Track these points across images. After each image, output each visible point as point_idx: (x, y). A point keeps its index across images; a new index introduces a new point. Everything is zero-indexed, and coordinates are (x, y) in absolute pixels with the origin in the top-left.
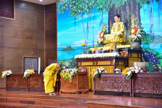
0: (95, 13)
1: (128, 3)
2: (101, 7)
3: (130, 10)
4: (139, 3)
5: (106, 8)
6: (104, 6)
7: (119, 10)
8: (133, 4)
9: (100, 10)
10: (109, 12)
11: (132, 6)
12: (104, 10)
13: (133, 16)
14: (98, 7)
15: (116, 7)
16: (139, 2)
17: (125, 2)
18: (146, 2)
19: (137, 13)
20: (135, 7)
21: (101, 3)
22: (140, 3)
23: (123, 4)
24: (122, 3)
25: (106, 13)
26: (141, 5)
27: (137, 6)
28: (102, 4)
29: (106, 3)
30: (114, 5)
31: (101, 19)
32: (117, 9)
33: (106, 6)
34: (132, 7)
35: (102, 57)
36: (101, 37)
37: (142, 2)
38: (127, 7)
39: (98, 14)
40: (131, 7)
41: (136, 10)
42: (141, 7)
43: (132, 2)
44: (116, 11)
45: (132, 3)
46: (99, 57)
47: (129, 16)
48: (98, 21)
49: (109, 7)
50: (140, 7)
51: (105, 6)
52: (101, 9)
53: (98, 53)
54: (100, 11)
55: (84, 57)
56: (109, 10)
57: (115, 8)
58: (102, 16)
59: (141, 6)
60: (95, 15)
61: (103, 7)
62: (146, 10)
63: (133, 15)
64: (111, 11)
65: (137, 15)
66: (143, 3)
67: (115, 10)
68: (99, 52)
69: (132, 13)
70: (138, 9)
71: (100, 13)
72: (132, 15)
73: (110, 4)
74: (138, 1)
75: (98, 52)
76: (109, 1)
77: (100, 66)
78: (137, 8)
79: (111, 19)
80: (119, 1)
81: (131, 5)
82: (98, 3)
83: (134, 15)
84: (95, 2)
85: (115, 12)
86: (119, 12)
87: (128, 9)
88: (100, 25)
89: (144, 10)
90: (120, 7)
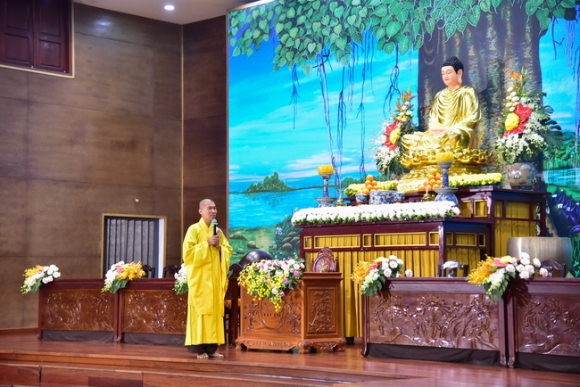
0: (370, 55)
1: (494, 15)
2: (392, 30)
3: (501, 43)
4: (534, 17)
5: (409, 34)
6: (403, 26)
7: (458, 42)
8: (511, 21)
9: (389, 41)
10: (420, 50)
11: (509, 27)
12: (404, 42)
13: (510, 65)
14: (381, 33)
15: (450, 30)
16: (535, 13)
17: (483, 14)
18: (563, 12)
19: (527, 55)
20: (519, 32)
21: (394, 16)
22: (540, 17)
23: (475, 19)
24: (472, 18)
25: (410, 53)
26: (545, 22)
27: (528, 27)
28: (394, 19)
29: (409, 17)
30: (441, 23)
31: (393, 78)
32: (452, 39)
33: (411, 29)
34: (509, 32)
35: (395, 217)
36: (391, 144)
37: (546, 11)
38: (490, 32)
39: (379, 57)
40: (506, 31)
41: (525, 41)
42: (544, 32)
43: (509, 13)
44: (447, 47)
45: (510, 17)
46: (382, 217)
47: (495, 66)
48: (381, 82)
49: (420, 32)
50: (538, 33)
51: (406, 29)
52: (394, 40)
53: (379, 201)
54: (389, 46)
55: (328, 216)
56: (420, 44)
57: (443, 35)
58: (396, 67)
59: (543, 27)
60: (369, 61)
61: (399, 32)
62: (560, 44)
63: (511, 61)
64: (429, 48)
65: (528, 60)
66: (550, 16)
67: (444, 42)
68: (382, 200)
69: (507, 54)
70: (532, 38)
71: (388, 53)
72: (508, 59)
73: (426, 19)
74: (533, 11)
75: (379, 198)
76: (420, 9)
77: (388, 253)
78: (528, 36)
79: (428, 78)
80: (460, 10)
81: (506, 22)
82: (381, 18)
83: (516, 61)
84: (371, 14)
85: (444, 49)
86: (458, 49)
87: (494, 40)
88: (389, 98)
89: (554, 41)
90: (465, 32)
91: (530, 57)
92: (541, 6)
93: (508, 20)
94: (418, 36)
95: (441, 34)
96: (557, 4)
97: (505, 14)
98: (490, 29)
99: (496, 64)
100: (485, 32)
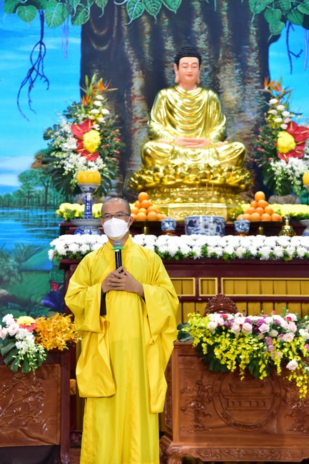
3: (214, 40)
4: (261, 16)
7: (147, 28)
8: (228, 16)
10: (83, 26)
11: (225, 23)
12: (54, 11)
13: (229, 71)
15: (134, 9)
16: (263, 12)
18: (301, 18)
19: (252, 61)
22: (269, 18)
23: (174, 3)
24: (168, 0)
25: (66, 29)
26: (276, 26)
27: (253, 28)
31: (35, 58)
32: (137, 22)
34: (226, 30)
37: (278, 13)
38: (198, 24)
40: (222, 27)
41: (250, 44)
42: (276, 38)
43: (225, 4)
44: (129, 31)
45: (227, 11)
50: (266, 39)
54: (27, 11)
56: (83, 18)
57: (123, 14)
58: (41, 43)
59: (273, 31)
62: (298, 56)
63: (229, 66)
64: (100, 28)
65: (253, 70)
66: (284, 19)
67: (124, 24)
69: (224, 57)
70: (258, 42)
71: (25, 20)
72: (225, 64)
74: (259, 9)
78: (253, 39)
79: (99, 67)
81: (221, 16)
83: (237, 67)
85: (125, 33)
86: (148, 37)
87: (203, 36)
88: (28, 85)
89: (289, 52)
90: (158, 16)
91: (256, 65)
92: (271, 5)
93: (224, 13)
94: (78, 7)
95: (120, 13)
96: (293, 6)
97: (220, 6)
98: (198, 20)
99: (208, 66)
100: (190, 23)
